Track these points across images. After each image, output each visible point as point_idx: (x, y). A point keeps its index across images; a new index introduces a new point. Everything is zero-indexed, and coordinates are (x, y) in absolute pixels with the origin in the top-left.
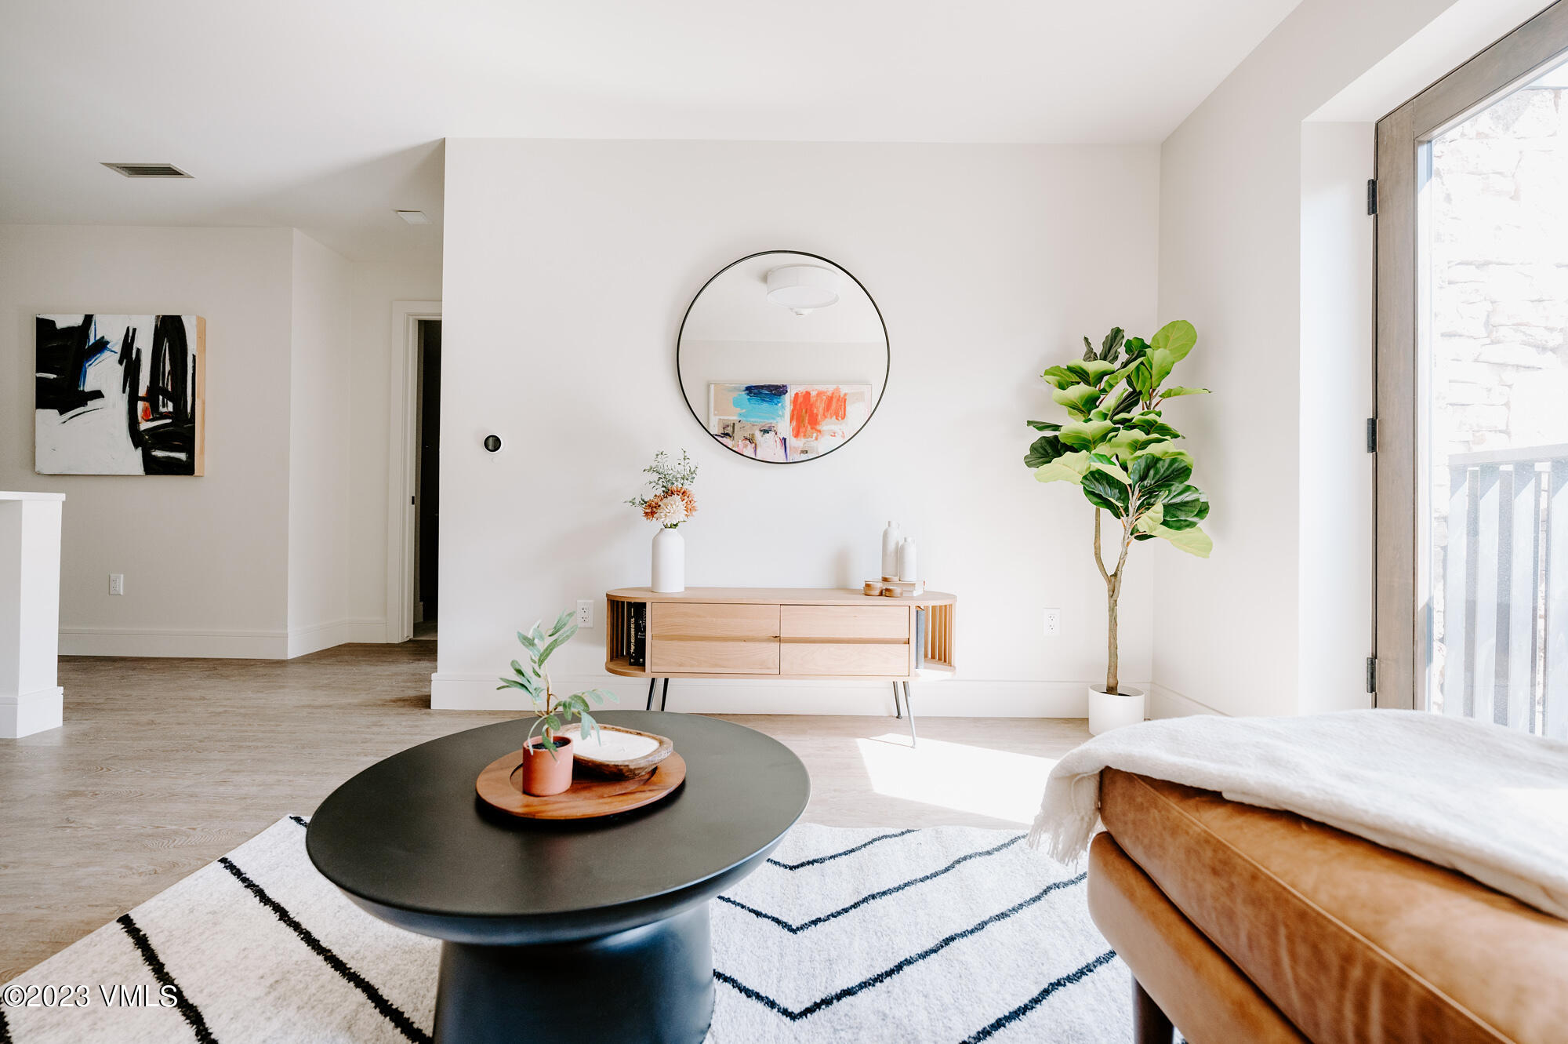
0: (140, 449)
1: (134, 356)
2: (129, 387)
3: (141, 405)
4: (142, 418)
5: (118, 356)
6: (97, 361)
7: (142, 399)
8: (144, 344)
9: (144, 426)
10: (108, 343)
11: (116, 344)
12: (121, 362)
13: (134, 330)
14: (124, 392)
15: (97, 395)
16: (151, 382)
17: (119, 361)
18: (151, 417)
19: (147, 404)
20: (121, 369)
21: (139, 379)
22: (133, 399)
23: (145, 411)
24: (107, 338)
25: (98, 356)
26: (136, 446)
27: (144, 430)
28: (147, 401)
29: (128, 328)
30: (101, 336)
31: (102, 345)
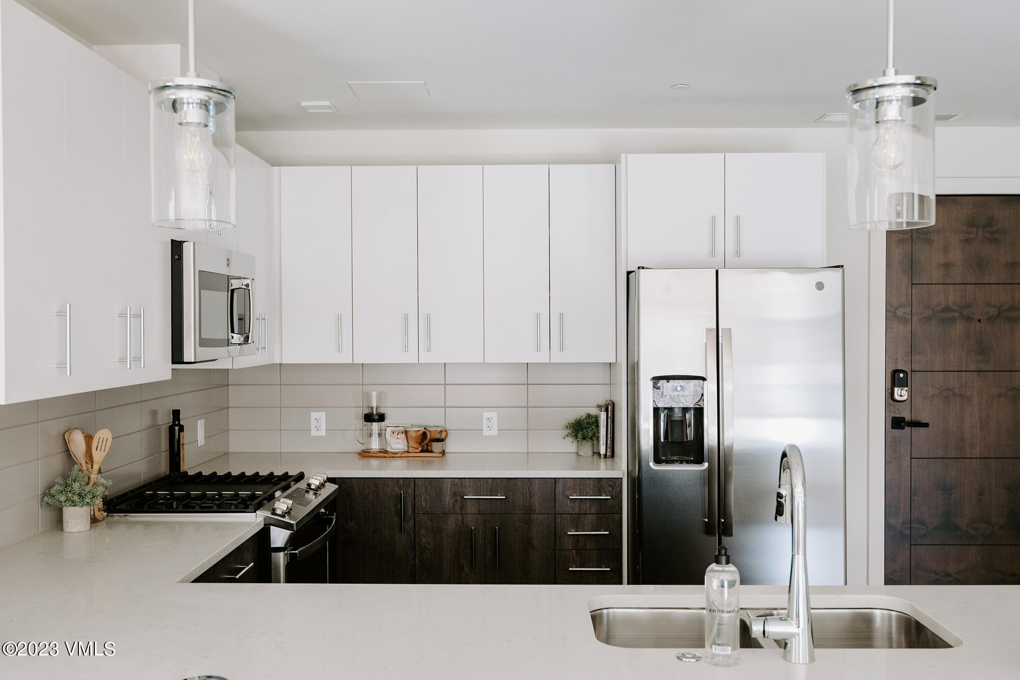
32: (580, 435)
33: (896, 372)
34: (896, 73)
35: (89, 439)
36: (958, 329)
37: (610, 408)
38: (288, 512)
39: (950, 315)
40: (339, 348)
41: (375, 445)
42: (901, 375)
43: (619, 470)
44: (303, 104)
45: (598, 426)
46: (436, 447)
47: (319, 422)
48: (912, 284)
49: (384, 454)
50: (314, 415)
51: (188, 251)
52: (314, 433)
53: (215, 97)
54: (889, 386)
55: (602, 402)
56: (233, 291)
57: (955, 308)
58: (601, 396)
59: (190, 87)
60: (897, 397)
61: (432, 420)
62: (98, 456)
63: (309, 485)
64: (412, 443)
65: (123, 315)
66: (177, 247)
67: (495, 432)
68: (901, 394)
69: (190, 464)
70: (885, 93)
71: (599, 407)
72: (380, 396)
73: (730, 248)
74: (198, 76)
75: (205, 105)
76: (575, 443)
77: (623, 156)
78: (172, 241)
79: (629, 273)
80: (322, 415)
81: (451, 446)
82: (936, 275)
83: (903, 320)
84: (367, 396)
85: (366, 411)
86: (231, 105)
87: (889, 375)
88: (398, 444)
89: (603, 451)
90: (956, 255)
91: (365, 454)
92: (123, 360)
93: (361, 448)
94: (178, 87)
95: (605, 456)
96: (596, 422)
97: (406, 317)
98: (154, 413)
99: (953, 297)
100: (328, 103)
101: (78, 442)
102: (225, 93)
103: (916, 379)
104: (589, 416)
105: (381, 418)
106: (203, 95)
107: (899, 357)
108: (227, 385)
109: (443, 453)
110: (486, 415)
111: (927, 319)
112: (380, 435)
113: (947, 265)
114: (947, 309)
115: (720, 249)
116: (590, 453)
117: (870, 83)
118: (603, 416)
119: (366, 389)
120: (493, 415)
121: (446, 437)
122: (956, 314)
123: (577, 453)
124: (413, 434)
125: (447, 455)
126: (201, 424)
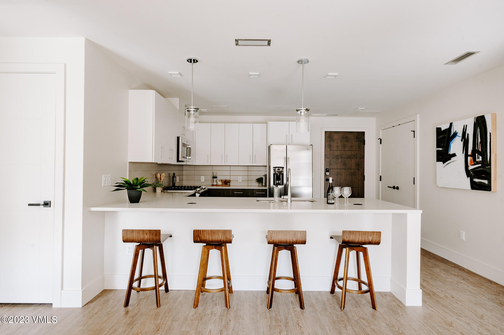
0: (469, 178)
1: (466, 137)
2: (465, 151)
3: (469, 158)
4: (470, 164)
5: (461, 138)
6: (454, 141)
7: (470, 156)
8: (470, 131)
9: (471, 168)
10: (457, 133)
11: (460, 133)
12: (462, 141)
13: (466, 126)
14: (463, 153)
15: (454, 155)
16: (473, 148)
17: (461, 140)
18: (473, 164)
19: (472, 158)
20: (462, 143)
21: (468, 147)
22: (466, 156)
23: (471, 161)
24: (457, 131)
25: (454, 139)
26: (468, 177)
27: (470, 170)
28: (471, 157)
29: (464, 125)
30: (455, 131)
31: (455, 134)
32: (259, 181)
33: (326, 169)
34: (303, 108)
35: (161, 175)
36: (340, 160)
37: (266, 176)
38: (199, 191)
39: (338, 157)
40: (208, 162)
41: (215, 183)
42: (328, 170)
43: (267, 188)
44: (201, 110)
45: (263, 180)
46: (228, 184)
47: (203, 178)
48: (330, 150)
49: (217, 185)
50: (202, 177)
51: (180, 138)
52: (202, 181)
53: (196, 110)
54: (325, 172)
55: (264, 175)
56: (187, 148)
57: (339, 155)
58: (264, 173)
59: (192, 108)
60: (327, 174)
61: (227, 178)
62: (162, 178)
63: (202, 188)
64: (223, 183)
65: (170, 150)
66: (178, 138)
67: (241, 181)
68: (328, 174)
69: (177, 185)
70: (302, 111)
71: (263, 176)
72: (216, 173)
73: (290, 141)
74: (193, 106)
75: (194, 111)
76: (258, 183)
77: (268, 122)
78: (177, 137)
79: (269, 146)
80: (203, 177)
81: (231, 184)
82: (335, 148)
83: (328, 158)
84: (213, 173)
85: (213, 176)
86: (198, 111)
87: (325, 170)
88: (220, 183)
89: (264, 185)
90: (339, 144)
91: (213, 185)
92: (170, 158)
93: (212, 184)
94: (190, 108)
95: (264, 186)
96: (263, 178)
97: (222, 155)
98: (169, 174)
99: (338, 153)
100: (207, 110)
101: (159, 175)
102: (198, 109)
103: (331, 171)
104: (261, 177)
105: (216, 177)
106: (194, 109)
107: (327, 166)
108: (183, 170)
109: (230, 185)
110: (239, 177)
111: (333, 158)
112: (216, 181)
113: (338, 146)
114: (337, 156)
115: (288, 141)
116: (261, 185)
117: (299, 109)
118: (264, 177)
119: (213, 171)
120: (240, 177)
121: (230, 182)
122: (339, 157)
123: (259, 186)
124: (223, 181)
125: (231, 186)
126: (178, 177)
